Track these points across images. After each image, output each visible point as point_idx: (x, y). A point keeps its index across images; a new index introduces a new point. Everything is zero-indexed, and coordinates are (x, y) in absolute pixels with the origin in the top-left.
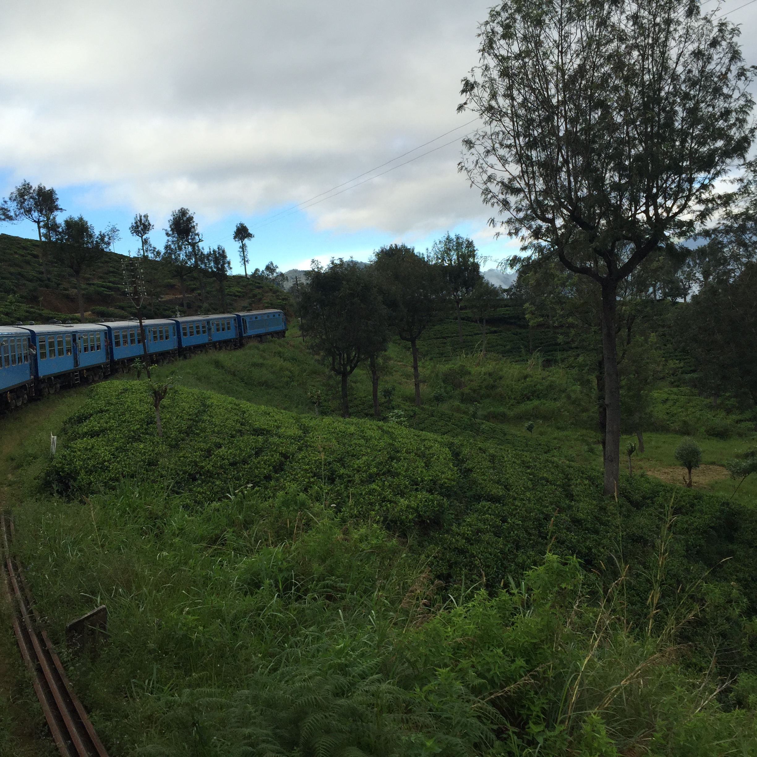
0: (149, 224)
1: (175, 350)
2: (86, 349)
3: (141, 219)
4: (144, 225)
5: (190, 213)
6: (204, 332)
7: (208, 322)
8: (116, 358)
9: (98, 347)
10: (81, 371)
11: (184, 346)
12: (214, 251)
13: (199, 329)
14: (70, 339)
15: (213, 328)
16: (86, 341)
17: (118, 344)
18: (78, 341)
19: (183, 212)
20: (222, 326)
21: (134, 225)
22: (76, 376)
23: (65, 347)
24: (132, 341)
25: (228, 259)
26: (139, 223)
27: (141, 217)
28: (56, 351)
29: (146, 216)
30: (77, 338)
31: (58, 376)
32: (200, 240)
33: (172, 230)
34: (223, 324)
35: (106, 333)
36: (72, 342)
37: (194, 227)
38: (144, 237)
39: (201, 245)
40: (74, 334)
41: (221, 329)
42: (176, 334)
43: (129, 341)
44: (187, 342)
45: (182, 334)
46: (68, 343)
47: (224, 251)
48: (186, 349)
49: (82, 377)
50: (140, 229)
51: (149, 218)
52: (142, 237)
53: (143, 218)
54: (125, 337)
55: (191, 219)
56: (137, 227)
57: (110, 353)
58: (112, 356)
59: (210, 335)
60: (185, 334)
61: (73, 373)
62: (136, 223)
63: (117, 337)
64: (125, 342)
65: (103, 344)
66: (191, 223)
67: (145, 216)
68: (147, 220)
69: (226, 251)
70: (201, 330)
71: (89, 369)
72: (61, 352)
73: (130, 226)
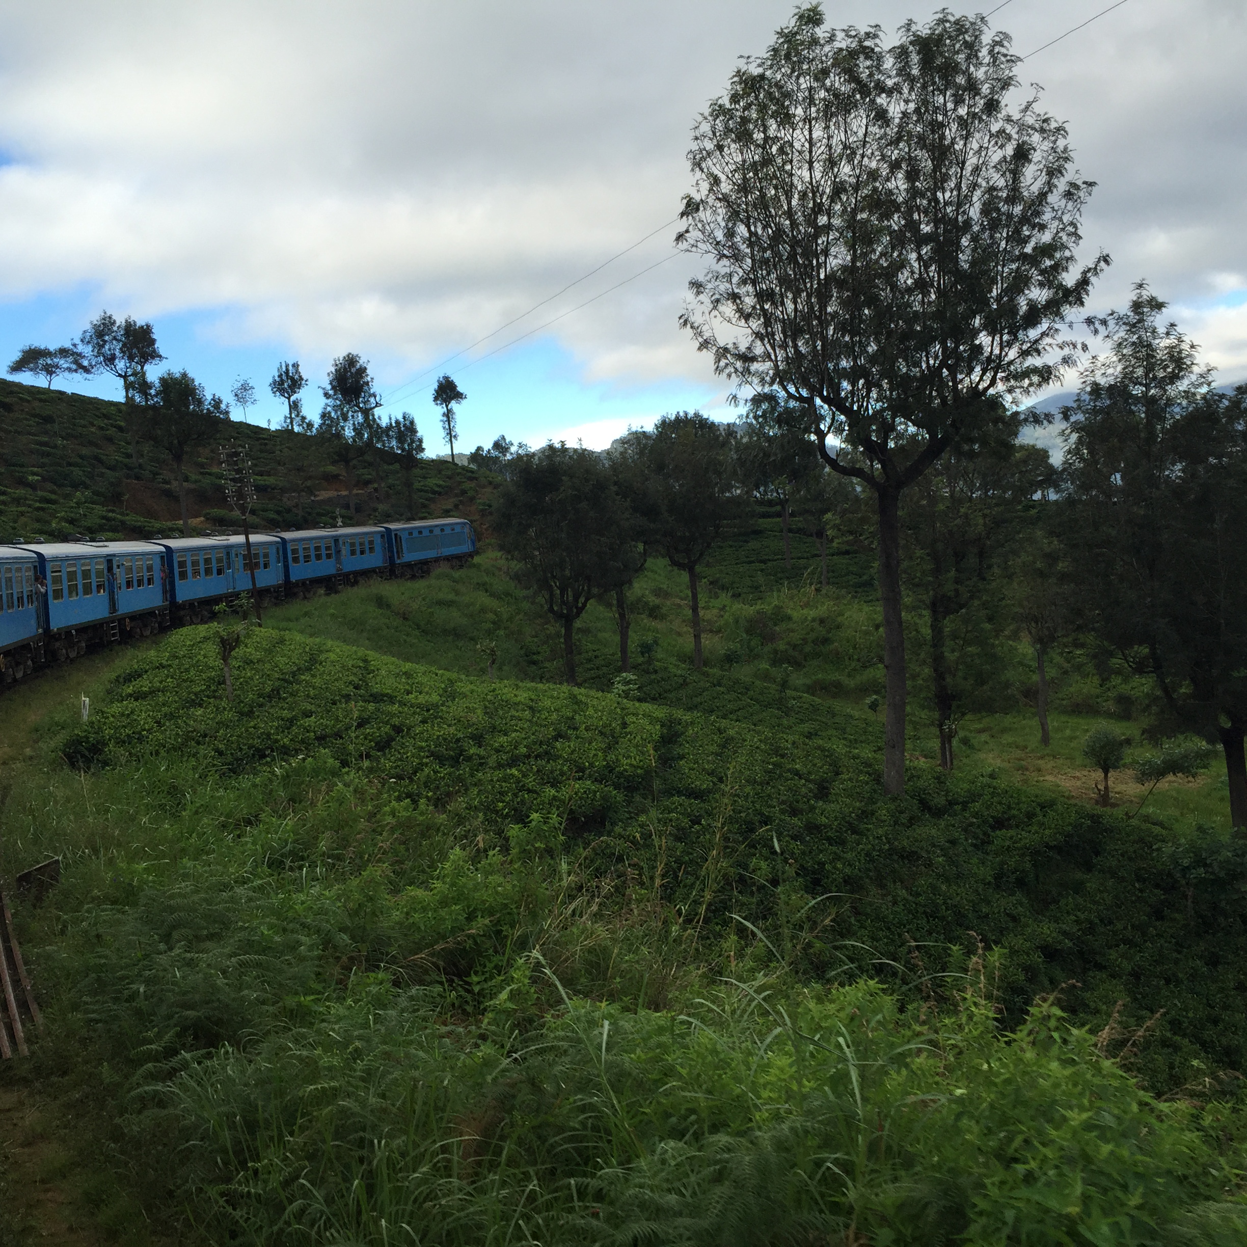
0: (301, 378)
1: (279, 586)
2: (129, 584)
3: (287, 370)
4: (292, 379)
5: (362, 361)
6: (329, 556)
7: (336, 539)
8: (180, 599)
9: (150, 581)
10: (121, 620)
11: (293, 579)
12: (397, 422)
13: (319, 551)
14: (103, 566)
15: (345, 551)
16: (130, 570)
17: (183, 575)
18: (116, 570)
19: (351, 361)
20: (360, 547)
21: (277, 379)
22: (113, 628)
23: (94, 581)
24: (208, 571)
25: (419, 434)
26: (284, 377)
27: (287, 366)
28: (80, 587)
29: (296, 366)
30: (115, 566)
31: (83, 629)
32: (378, 405)
33: (333, 388)
34: (361, 544)
35: (162, 557)
36: (106, 571)
37: (367, 383)
38: (292, 398)
39: (377, 412)
40: (109, 559)
41: (358, 552)
42: (281, 558)
43: (202, 572)
44: (299, 572)
45: (290, 560)
46: (99, 574)
47: (412, 423)
48: (297, 584)
49: (122, 631)
50: (286, 385)
51: (300, 369)
52: (289, 398)
53: (290, 368)
54: (195, 563)
55: (363, 370)
56: (282, 382)
57: (169, 590)
58: (173, 595)
59: (338, 560)
60: (296, 560)
61: (107, 623)
62: (280, 376)
63: (182, 564)
64: (196, 573)
65: (157, 575)
66: (362, 377)
67: (293, 365)
68: (297, 371)
69: (416, 421)
70: (324, 552)
71: (133, 617)
72: (87, 590)
73: (271, 380)
